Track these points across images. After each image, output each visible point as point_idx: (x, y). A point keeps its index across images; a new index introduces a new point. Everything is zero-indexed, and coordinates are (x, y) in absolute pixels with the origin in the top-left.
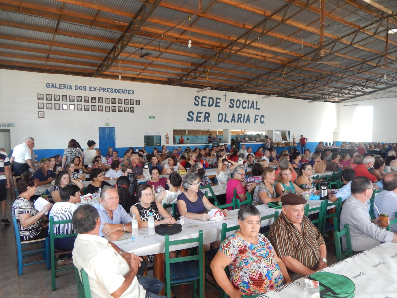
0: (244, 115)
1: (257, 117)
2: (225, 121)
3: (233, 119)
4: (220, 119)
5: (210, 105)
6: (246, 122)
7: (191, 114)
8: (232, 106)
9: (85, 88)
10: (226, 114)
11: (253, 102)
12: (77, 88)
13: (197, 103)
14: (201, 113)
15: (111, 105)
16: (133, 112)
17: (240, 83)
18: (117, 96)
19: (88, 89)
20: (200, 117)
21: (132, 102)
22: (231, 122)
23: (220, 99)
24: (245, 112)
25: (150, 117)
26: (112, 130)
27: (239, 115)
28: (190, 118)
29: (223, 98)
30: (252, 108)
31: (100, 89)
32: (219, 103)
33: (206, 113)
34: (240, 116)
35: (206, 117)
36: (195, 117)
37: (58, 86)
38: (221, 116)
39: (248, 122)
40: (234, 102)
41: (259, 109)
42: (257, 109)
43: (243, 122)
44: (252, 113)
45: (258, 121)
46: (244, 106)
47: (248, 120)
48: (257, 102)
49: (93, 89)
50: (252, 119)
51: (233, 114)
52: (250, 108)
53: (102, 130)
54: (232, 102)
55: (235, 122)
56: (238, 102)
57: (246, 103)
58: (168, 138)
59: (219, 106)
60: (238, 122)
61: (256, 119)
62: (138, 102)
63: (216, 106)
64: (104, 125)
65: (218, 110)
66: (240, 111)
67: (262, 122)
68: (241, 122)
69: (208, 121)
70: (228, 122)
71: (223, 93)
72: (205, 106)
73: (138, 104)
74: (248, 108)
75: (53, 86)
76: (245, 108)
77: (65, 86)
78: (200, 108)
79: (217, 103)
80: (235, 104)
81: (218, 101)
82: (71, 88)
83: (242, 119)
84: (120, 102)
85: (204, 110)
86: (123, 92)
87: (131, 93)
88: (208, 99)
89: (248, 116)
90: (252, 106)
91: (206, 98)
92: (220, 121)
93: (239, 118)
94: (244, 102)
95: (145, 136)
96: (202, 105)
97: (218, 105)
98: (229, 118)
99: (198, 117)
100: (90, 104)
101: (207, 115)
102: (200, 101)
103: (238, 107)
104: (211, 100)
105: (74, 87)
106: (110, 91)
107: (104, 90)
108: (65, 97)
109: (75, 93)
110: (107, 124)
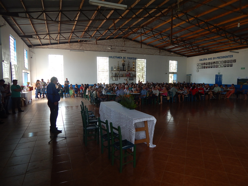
12: (209, 59)
15: (221, 64)
16: (232, 66)
18: (224, 59)
19: (212, 58)
21: (231, 61)
25: (242, 68)
26: (221, 76)
31: (217, 58)
49: (214, 58)
62: (235, 61)
75: (202, 60)
77: (205, 59)
84: (225, 62)
86: (227, 57)
87: (231, 56)
95: (238, 79)
100: (213, 65)
105: (208, 59)
106: (221, 57)
107: (219, 58)
108: (204, 63)
109: (208, 61)
110: (219, 73)
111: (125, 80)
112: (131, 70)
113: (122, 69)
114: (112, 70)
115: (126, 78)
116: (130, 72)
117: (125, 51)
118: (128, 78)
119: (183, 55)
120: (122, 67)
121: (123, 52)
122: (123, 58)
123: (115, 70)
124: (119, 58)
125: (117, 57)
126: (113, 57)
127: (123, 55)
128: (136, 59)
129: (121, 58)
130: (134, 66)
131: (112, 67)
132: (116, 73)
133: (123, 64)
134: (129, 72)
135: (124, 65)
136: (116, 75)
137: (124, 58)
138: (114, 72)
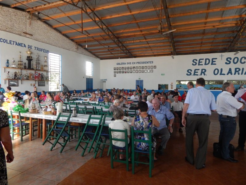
0: (243, 69)
2: (221, 74)
3: (230, 72)
4: (216, 73)
5: (206, 64)
6: (245, 74)
7: (190, 71)
8: (228, 62)
9: (130, 63)
10: (222, 70)
12: (128, 63)
13: (194, 64)
14: (199, 70)
15: (141, 69)
16: (153, 72)
18: (144, 65)
19: (132, 63)
20: (197, 72)
21: (152, 67)
22: (228, 74)
23: (216, 59)
24: (244, 66)
25: (162, 74)
26: (142, 81)
28: (189, 74)
29: (219, 58)
31: (137, 63)
32: (215, 61)
33: (202, 70)
34: (238, 70)
35: (202, 72)
36: (193, 73)
37: (121, 64)
38: (216, 71)
40: (231, 59)
43: (242, 74)
46: (243, 62)
49: (134, 63)
51: (230, 70)
53: (137, 81)
54: (229, 59)
55: (231, 74)
56: (236, 59)
57: (245, 59)
58: (172, 86)
59: (215, 64)
60: (235, 74)
62: (155, 67)
63: (212, 64)
64: (138, 79)
65: (214, 67)
66: (238, 65)
68: (239, 74)
69: (205, 74)
70: (224, 74)
71: (220, 54)
72: (202, 65)
73: (155, 68)
75: (119, 64)
77: (123, 63)
78: (197, 67)
79: (213, 62)
80: (232, 61)
82: (125, 64)
83: (240, 72)
84: (146, 68)
85: (201, 67)
86: (147, 63)
87: (151, 62)
88: (204, 60)
91: (203, 59)
93: (236, 71)
94: (243, 58)
96: (199, 65)
98: (225, 71)
99: (195, 72)
100: (132, 70)
101: (204, 71)
102: (197, 62)
103: (236, 63)
104: (208, 61)
105: (126, 63)
106: (141, 63)
107: (139, 63)
108: (123, 68)
109: (127, 66)
110: (139, 78)
111: (31, 85)
112: (42, 68)
113: (27, 65)
114: (8, 66)
115: (33, 82)
116: (41, 72)
117: (31, 35)
118: (37, 82)
119: (97, 56)
120: (27, 62)
121: (28, 36)
122: (27, 46)
123: (13, 66)
124: (20, 45)
125: (16, 44)
126: (8, 42)
127: (27, 41)
128: (48, 52)
129: (25, 46)
130: (45, 64)
131: (8, 61)
132: (16, 73)
133: (28, 57)
134: (39, 72)
135: (29, 59)
136: (15, 75)
137: (30, 47)
138: (12, 71)
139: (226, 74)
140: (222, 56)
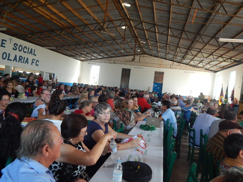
0: (24, 58)
1: (34, 61)
2: (8, 59)
3: (15, 59)
4: (4, 57)
6: (25, 63)
8: (15, 48)
10: (9, 54)
11: (32, 49)
17: (25, 32)
22: (13, 61)
23: (6, 41)
24: (26, 56)
27: (20, 56)
29: (8, 41)
30: (31, 54)
32: (4, 44)
34: (21, 58)
38: (5, 55)
39: (27, 63)
40: (17, 46)
41: (36, 55)
42: (34, 55)
43: (23, 63)
44: (30, 57)
45: (34, 64)
46: (25, 51)
47: (27, 61)
48: (34, 50)
50: (30, 61)
51: (16, 56)
52: (30, 54)
54: (16, 45)
55: (16, 61)
56: (21, 47)
57: (26, 49)
59: (4, 47)
60: (19, 62)
61: (33, 62)
63: (1, 46)
66: (22, 54)
67: (37, 65)
68: (21, 62)
70: (11, 60)
71: (9, 37)
74: (28, 53)
76: (25, 52)
80: (18, 47)
81: (4, 42)
83: (22, 60)
89: (27, 59)
90: (31, 52)
92: (4, 59)
93: (20, 59)
94: (25, 48)
97: (3, 45)
98: (12, 58)
103: (20, 51)
139: (12, 60)
140: (11, 40)
